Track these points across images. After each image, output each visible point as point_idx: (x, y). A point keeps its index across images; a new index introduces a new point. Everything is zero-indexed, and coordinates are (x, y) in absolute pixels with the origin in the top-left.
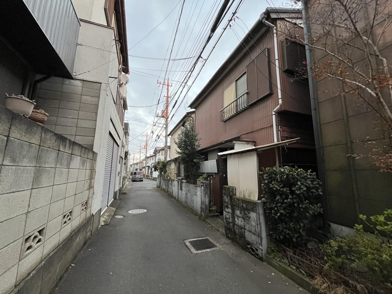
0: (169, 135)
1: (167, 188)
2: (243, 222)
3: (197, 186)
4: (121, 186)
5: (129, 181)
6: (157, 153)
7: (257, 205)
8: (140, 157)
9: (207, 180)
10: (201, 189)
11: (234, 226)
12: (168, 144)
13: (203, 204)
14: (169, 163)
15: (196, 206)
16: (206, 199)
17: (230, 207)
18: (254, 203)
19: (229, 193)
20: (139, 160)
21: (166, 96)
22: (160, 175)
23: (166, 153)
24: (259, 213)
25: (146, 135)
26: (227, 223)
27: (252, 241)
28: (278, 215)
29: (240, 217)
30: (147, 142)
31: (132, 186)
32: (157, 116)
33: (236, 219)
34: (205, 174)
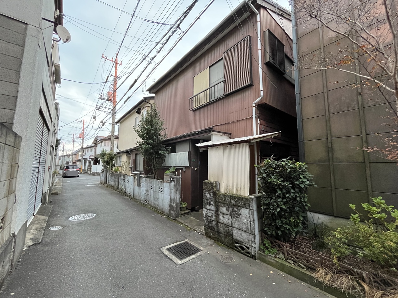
0: (117, 123)
1: (117, 184)
2: (231, 220)
3: (164, 181)
4: (51, 185)
5: (59, 178)
6: (98, 144)
7: (250, 201)
8: (73, 148)
9: (174, 175)
10: (170, 185)
11: (217, 224)
12: (116, 134)
13: (173, 202)
14: (118, 155)
15: (163, 205)
16: (177, 195)
17: (213, 204)
18: (246, 199)
19: (213, 189)
20: (72, 151)
21: (114, 75)
22: (105, 170)
23: (112, 144)
24: (253, 210)
25: (83, 121)
26: (208, 222)
27: (242, 239)
28: (278, 210)
29: (226, 214)
30: (83, 129)
31: (64, 184)
32: (101, 98)
33: (221, 217)
34: (172, 168)
